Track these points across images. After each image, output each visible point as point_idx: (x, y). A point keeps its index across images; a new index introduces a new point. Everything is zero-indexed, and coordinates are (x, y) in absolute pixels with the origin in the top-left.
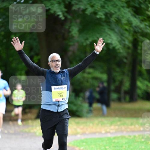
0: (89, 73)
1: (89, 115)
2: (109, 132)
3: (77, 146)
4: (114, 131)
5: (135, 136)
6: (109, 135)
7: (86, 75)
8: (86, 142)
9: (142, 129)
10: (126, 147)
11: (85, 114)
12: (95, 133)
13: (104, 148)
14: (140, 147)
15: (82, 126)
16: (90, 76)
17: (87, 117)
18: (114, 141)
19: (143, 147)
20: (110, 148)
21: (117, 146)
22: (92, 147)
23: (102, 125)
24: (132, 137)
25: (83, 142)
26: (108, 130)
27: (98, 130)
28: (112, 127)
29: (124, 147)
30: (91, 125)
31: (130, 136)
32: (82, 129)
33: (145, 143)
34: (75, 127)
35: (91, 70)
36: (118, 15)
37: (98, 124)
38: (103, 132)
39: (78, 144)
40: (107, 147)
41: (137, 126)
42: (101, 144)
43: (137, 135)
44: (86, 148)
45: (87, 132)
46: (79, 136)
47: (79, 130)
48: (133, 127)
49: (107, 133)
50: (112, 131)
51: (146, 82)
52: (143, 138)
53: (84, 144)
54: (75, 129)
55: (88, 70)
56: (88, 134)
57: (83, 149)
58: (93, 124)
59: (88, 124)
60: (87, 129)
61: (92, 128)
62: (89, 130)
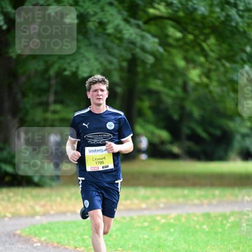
0: (55, 112)
1: (54, 184)
3: (36, 235)
5: (132, 219)
7: (49, 115)
8: (50, 228)
9: (144, 206)
10: (117, 236)
11: (48, 181)
12: (64, 213)
13: (79, 238)
14: (141, 236)
15: (43, 202)
16: (56, 116)
17: (51, 186)
19: (146, 237)
20: (90, 237)
22: (61, 237)
24: (128, 219)
25: (45, 228)
27: (71, 208)
29: (114, 236)
30: (59, 199)
31: (124, 218)
32: (44, 206)
33: (148, 229)
34: (31, 203)
35: (58, 107)
36: (101, 18)
37: (69, 199)
39: (37, 232)
40: (85, 237)
41: (135, 201)
42: (75, 232)
43: (135, 217)
44: (50, 238)
45: (52, 212)
46: (38, 218)
47: (38, 209)
48: (128, 202)
51: (151, 128)
52: (145, 221)
53: (47, 231)
54: (32, 207)
55: (53, 107)
56: (53, 215)
57: (46, 240)
58: (62, 198)
59: (53, 198)
60: (51, 206)
61: (61, 204)
62: (54, 208)
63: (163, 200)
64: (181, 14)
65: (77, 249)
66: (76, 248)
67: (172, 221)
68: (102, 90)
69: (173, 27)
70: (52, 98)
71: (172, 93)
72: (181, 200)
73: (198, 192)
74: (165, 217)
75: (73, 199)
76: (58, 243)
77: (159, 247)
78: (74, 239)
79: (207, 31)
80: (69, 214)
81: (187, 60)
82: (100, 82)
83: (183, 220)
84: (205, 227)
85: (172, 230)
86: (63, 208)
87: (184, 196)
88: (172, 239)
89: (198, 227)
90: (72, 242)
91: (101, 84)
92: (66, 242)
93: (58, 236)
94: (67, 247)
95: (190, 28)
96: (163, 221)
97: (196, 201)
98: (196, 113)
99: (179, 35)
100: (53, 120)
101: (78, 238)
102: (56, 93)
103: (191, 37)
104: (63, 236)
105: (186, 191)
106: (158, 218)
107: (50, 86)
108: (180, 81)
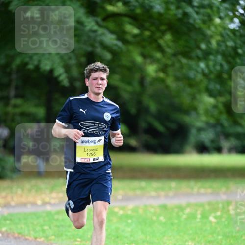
0: (15, 106)
1: (15, 176)
2: (49, 203)
4: (57, 201)
6: (48, 208)
7: (10, 109)
8: (11, 220)
11: (9, 173)
12: (24, 205)
15: (4, 194)
16: (17, 110)
17: (12, 179)
18: (56, 217)
20: (50, 228)
21: (62, 226)
22: (21, 228)
23: (37, 191)
25: (6, 219)
26: (47, 200)
27: (31, 199)
28: (54, 195)
30: (19, 191)
32: (5, 198)
35: (18, 101)
37: (30, 191)
38: (39, 202)
40: (45, 228)
42: (35, 223)
44: (10, 229)
45: (13, 204)
49: (45, 204)
50: (53, 201)
53: (8, 222)
55: (13, 101)
56: (14, 207)
57: (7, 231)
58: (22, 190)
59: (14, 189)
60: (12, 198)
61: (21, 196)
62: (15, 199)
63: (121, 192)
64: (138, 11)
65: (38, 239)
66: (36, 238)
67: (130, 212)
68: (102, 79)
69: (131, 23)
70: (12, 93)
71: (129, 88)
72: (138, 192)
73: (155, 184)
74: (123, 208)
75: (34, 190)
76: (19, 233)
77: (117, 237)
78: (34, 230)
79: (163, 28)
80: (29, 206)
81: (144, 56)
82: (101, 70)
83: (141, 211)
84: (162, 218)
85: (130, 221)
86: (23, 200)
87: (142, 188)
88: (129, 230)
89: (154, 218)
90: (32, 233)
91: (101, 72)
92: (27, 232)
93: (19, 227)
94: (27, 237)
95: (147, 25)
96: (121, 212)
97: (153, 193)
98: (153, 107)
99: (136, 31)
100: (14, 114)
101: (38, 228)
102: (17, 88)
103: (147, 33)
104: (23, 227)
105: (143, 184)
106: (116, 210)
107: (10, 81)
108: (137, 76)
